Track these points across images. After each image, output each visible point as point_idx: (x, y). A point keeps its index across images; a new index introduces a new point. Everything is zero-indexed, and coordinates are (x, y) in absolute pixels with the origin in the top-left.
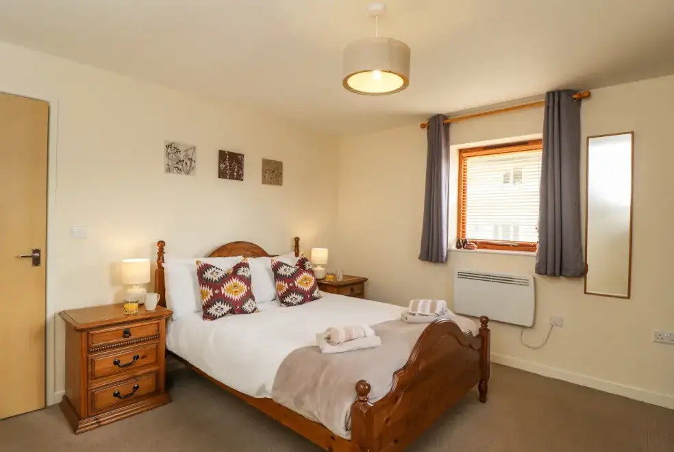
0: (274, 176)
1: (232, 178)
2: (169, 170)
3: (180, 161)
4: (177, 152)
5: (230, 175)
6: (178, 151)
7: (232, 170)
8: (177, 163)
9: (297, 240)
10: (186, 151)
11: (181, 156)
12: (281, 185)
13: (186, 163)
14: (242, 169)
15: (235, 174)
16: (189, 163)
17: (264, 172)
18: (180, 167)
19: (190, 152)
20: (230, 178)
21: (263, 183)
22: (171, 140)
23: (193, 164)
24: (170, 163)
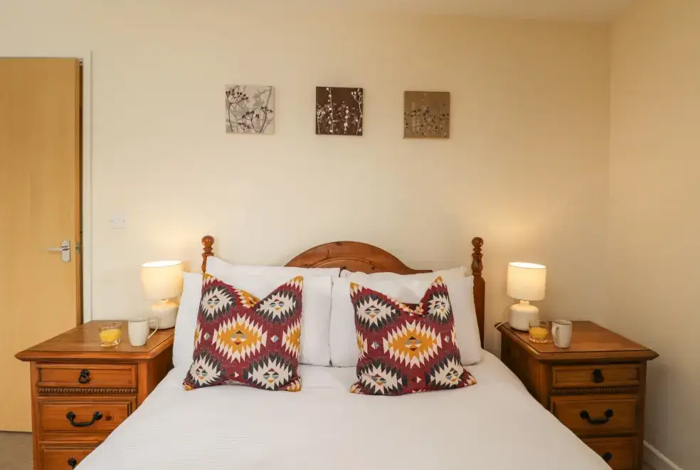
0: (429, 120)
1: (339, 131)
2: (230, 129)
3: (248, 113)
4: (243, 99)
5: (335, 128)
6: (245, 98)
7: (339, 117)
8: (244, 117)
9: (478, 243)
10: (257, 96)
11: (250, 105)
12: (447, 137)
13: (258, 116)
14: (359, 114)
15: (346, 125)
16: (262, 115)
17: (408, 116)
18: (248, 122)
19: (264, 97)
20: (335, 133)
21: (406, 135)
22: (232, 83)
23: (269, 116)
24: (233, 119)
